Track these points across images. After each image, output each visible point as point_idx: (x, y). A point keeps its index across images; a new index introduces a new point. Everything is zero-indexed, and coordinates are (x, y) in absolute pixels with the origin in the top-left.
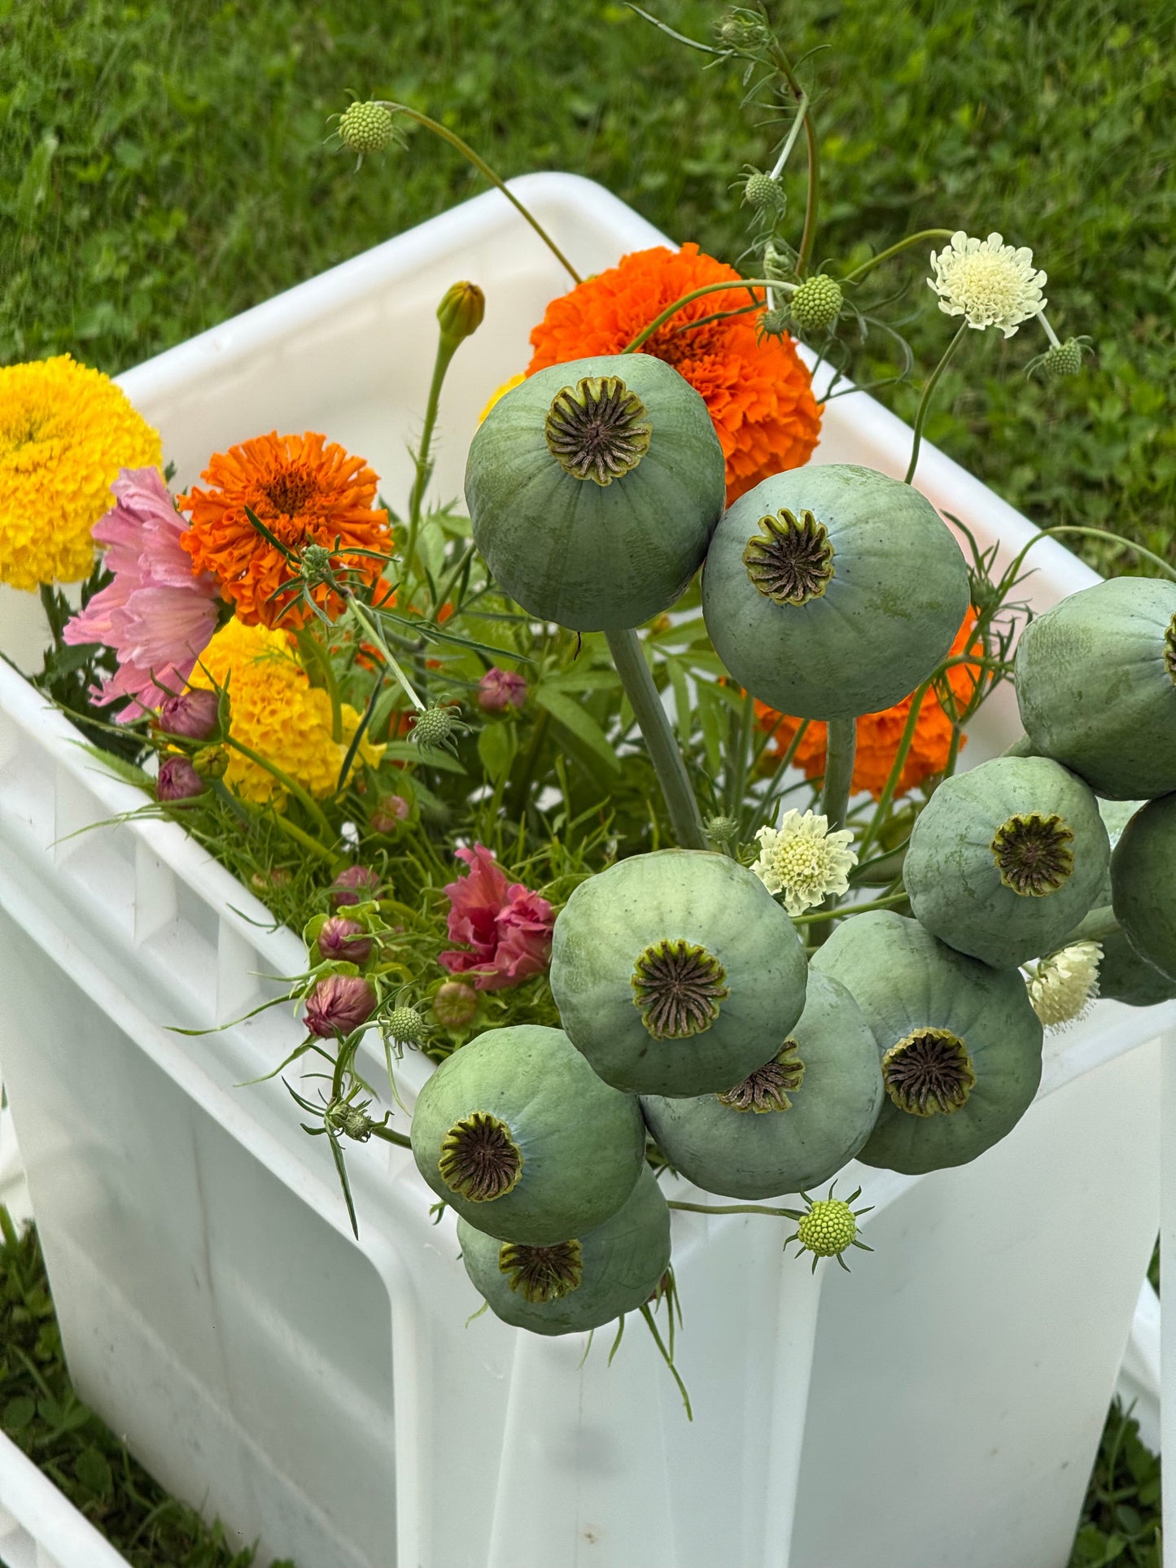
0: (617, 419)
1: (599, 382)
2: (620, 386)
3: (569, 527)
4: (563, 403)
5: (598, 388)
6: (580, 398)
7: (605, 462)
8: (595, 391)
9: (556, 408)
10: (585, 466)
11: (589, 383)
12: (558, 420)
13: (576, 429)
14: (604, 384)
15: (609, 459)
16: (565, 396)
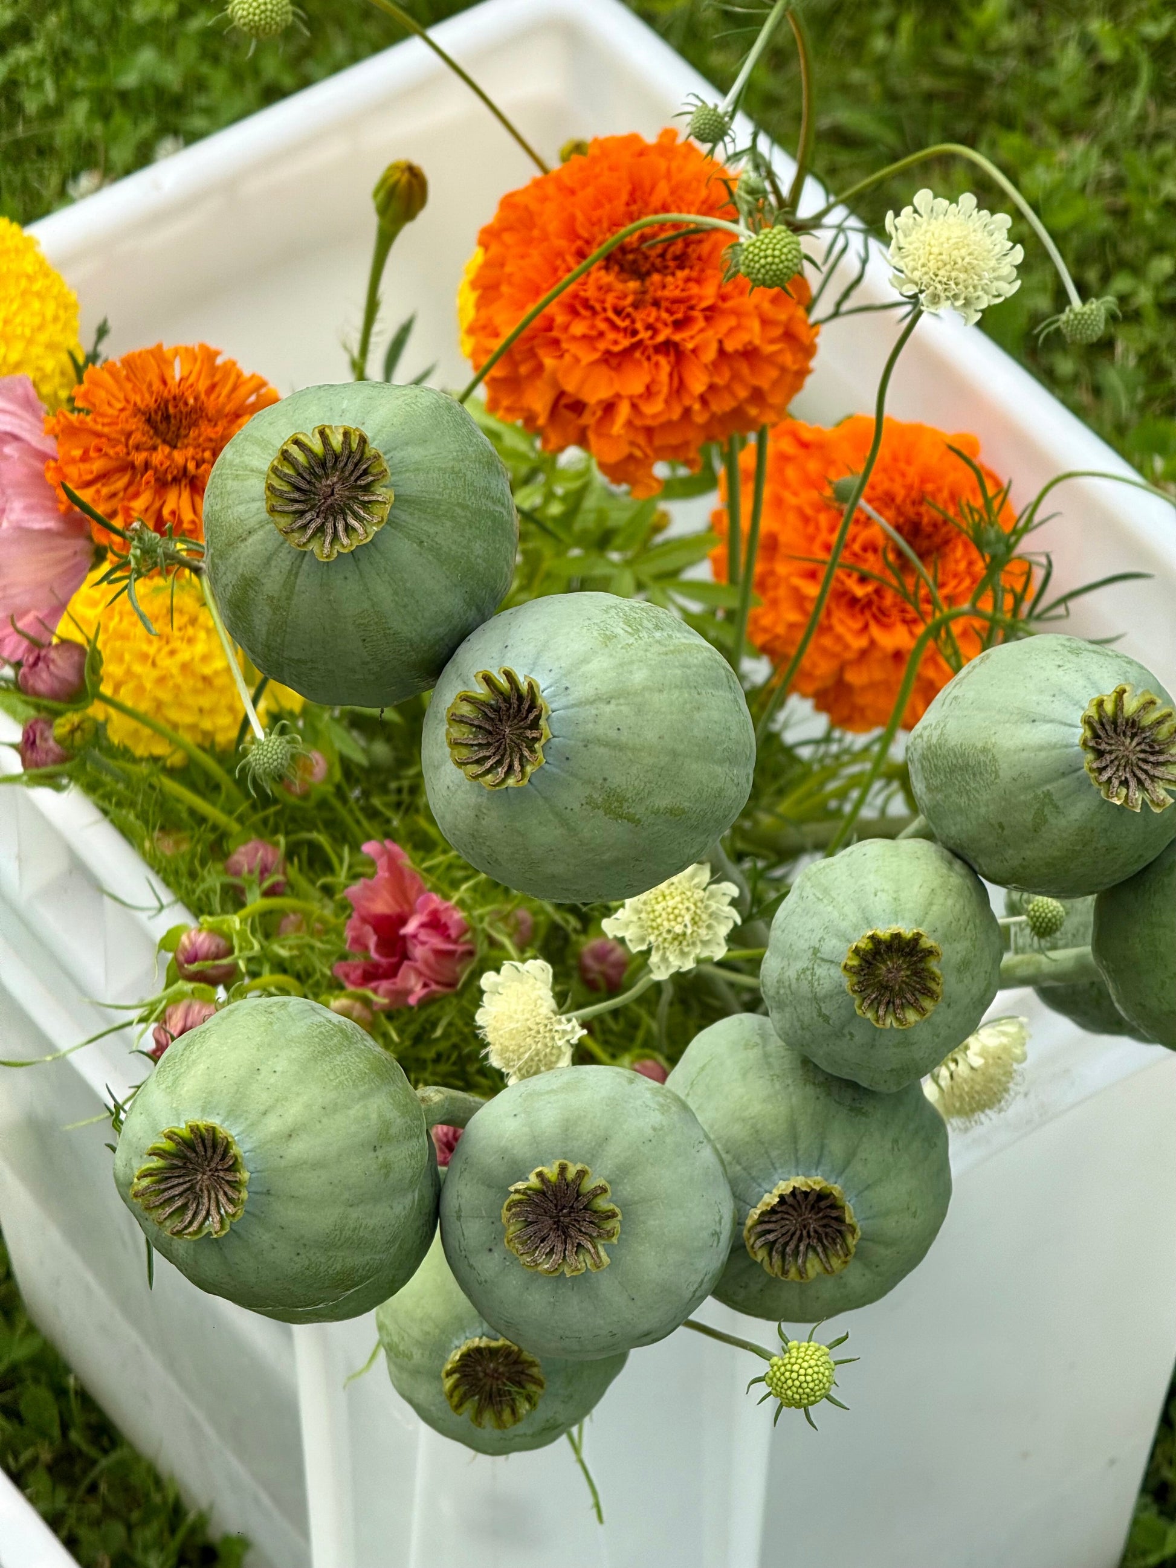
0: (358, 478)
1: (341, 431)
2: (363, 440)
3: (288, 598)
4: (295, 451)
5: (340, 438)
6: (317, 446)
7: (335, 528)
8: (337, 440)
9: (285, 455)
10: (310, 532)
11: (327, 431)
12: (288, 471)
13: (309, 482)
14: (346, 434)
15: (340, 527)
16: (297, 442)
